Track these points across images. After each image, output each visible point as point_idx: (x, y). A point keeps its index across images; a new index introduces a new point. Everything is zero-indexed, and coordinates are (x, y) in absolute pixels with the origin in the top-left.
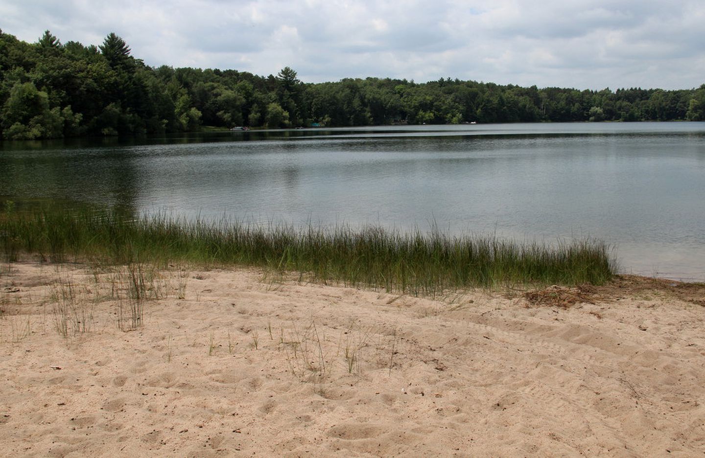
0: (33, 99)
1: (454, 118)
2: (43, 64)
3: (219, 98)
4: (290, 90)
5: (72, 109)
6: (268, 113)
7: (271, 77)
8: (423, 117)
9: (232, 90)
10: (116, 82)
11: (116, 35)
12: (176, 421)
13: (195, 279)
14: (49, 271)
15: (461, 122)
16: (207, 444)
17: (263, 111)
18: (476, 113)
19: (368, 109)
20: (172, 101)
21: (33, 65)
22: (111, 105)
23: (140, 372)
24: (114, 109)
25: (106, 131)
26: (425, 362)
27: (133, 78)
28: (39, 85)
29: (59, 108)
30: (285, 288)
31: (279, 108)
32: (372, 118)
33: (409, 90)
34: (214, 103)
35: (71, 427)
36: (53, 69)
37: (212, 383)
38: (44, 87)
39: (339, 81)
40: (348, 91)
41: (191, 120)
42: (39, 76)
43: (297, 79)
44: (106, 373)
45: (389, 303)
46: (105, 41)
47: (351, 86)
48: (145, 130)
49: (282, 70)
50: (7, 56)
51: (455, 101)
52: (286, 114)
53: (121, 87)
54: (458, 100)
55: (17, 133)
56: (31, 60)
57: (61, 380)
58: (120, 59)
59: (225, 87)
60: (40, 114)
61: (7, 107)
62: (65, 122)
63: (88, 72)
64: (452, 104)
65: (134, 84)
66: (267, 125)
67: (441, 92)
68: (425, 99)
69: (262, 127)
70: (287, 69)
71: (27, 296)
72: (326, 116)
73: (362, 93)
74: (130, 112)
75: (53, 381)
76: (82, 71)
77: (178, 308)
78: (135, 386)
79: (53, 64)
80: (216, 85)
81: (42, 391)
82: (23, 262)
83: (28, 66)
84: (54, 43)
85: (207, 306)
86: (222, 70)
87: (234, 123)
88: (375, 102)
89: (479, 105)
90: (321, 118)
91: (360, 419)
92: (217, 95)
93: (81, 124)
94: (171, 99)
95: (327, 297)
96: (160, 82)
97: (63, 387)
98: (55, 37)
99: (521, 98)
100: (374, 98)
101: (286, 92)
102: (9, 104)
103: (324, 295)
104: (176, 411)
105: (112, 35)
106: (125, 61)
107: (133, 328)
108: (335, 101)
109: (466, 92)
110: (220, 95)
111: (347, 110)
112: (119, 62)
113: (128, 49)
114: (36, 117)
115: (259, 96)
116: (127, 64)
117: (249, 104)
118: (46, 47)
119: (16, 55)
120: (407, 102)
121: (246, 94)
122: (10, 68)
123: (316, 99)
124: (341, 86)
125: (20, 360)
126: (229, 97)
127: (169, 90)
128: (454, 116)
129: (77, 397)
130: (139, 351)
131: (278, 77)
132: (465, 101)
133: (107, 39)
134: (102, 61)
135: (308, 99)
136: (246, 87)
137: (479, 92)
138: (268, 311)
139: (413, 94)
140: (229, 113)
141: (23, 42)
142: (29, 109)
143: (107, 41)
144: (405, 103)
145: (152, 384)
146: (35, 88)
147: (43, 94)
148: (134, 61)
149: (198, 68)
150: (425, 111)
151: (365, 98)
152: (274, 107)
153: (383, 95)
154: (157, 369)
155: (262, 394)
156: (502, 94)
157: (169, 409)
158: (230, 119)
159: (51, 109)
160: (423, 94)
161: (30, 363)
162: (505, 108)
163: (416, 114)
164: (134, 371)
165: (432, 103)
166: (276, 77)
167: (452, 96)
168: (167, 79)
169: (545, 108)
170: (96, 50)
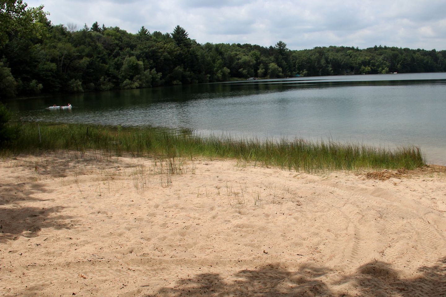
0: (135, 65)
1: (383, 70)
2: (140, 45)
3: (240, 61)
4: (282, 54)
5: (156, 70)
6: (269, 69)
7: (271, 47)
8: (364, 70)
9: (248, 56)
10: (180, 54)
11: (180, 27)
12: (175, 220)
13: (204, 165)
14: (135, 161)
15: (387, 73)
16: (184, 228)
17: (266, 68)
18: (397, 67)
19: (330, 65)
20: (212, 64)
21: (135, 46)
22: (178, 67)
23: (166, 203)
24: (180, 69)
25: (175, 82)
26: (293, 202)
27: (189, 51)
28: (138, 57)
29: (149, 70)
30: (246, 169)
31: (276, 66)
32: (332, 71)
33: (355, 53)
34: (237, 64)
35: (134, 221)
36: (146, 48)
37: (194, 208)
38: (141, 59)
39: (312, 48)
40: (317, 55)
41: (224, 75)
42: (138, 52)
43: (287, 48)
44: (151, 203)
45: (294, 177)
46: (174, 30)
47: (320, 51)
48: (197, 81)
49: (278, 43)
50: (122, 42)
51: (384, 60)
52: (280, 69)
53: (183, 56)
54: (386, 59)
55: (127, 85)
56: (134, 43)
57: (133, 205)
58: (182, 40)
59: (243, 54)
60: (138, 74)
61: (122, 71)
62: (153, 78)
63: (165, 48)
64: (382, 61)
65: (191, 54)
66: (269, 76)
67: (375, 54)
68: (365, 59)
69: (266, 77)
70: (281, 42)
71: (123, 172)
72: (305, 70)
73: (326, 55)
74: (189, 71)
75: (130, 206)
76: (162, 48)
77: (191, 178)
78: (162, 208)
79: (146, 45)
80: (238, 53)
81: (125, 209)
82: (124, 157)
83: (133, 47)
84: (146, 33)
85: (204, 177)
86: (242, 44)
87: (249, 76)
88: (334, 61)
89: (399, 62)
90: (301, 71)
91: (251, 222)
92: (238, 59)
93: (161, 79)
94: (212, 62)
95: (265, 174)
96: (206, 52)
97: (134, 208)
98: (147, 30)
99: (426, 57)
100: (334, 59)
101: (280, 56)
102: (123, 69)
103: (264, 173)
104: (176, 217)
105: (178, 26)
106: (185, 41)
107: (168, 186)
108: (310, 61)
109: (391, 54)
110: (241, 59)
111: (317, 66)
112: (182, 42)
113: (187, 34)
114: (137, 76)
115: (264, 59)
116: (187, 43)
117: (258, 64)
118: (142, 36)
119: (126, 41)
120: (354, 61)
121: (256, 58)
122: (123, 48)
123: (298, 60)
124: (313, 51)
125: (118, 198)
126: (246, 60)
127: (211, 57)
128: (383, 69)
129: (138, 211)
130: (167, 195)
131: (276, 47)
132: (390, 59)
133: (175, 29)
134: (172, 42)
135: (294, 60)
136: (256, 54)
137: (399, 54)
138: (233, 180)
139: (358, 56)
140: (246, 69)
141: (130, 33)
142: (133, 72)
143: (175, 30)
144: (353, 62)
145: (170, 208)
146: (136, 60)
147: (141, 63)
148: (191, 41)
149: (228, 43)
150: (365, 66)
151: (328, 59)
152: (273, 65)
153: (339, 56)
154: (172, 202)
155: (214, 213)
156: (414, 55)
157: (174, 217)
158: (246, 73)
159: (144, 71)
160: (364, 56)
161: (122, 199)
162: (415, 63)
163: (360, 68)
164: (163, 203)
165: (369, 61)
166: (274, 47)
167: (382, 56)
168: (210, 50)
169: (441, 63)
170: (169, 36)
